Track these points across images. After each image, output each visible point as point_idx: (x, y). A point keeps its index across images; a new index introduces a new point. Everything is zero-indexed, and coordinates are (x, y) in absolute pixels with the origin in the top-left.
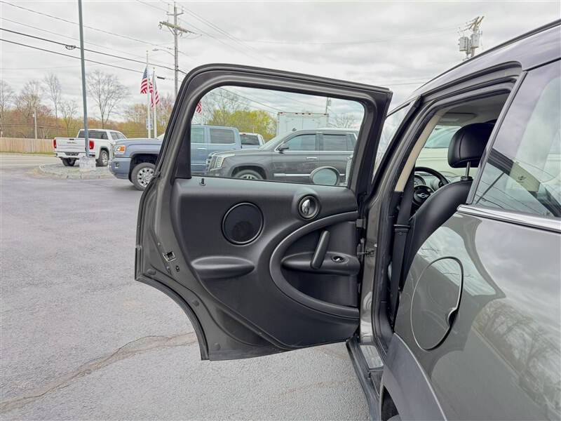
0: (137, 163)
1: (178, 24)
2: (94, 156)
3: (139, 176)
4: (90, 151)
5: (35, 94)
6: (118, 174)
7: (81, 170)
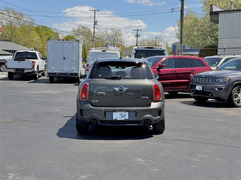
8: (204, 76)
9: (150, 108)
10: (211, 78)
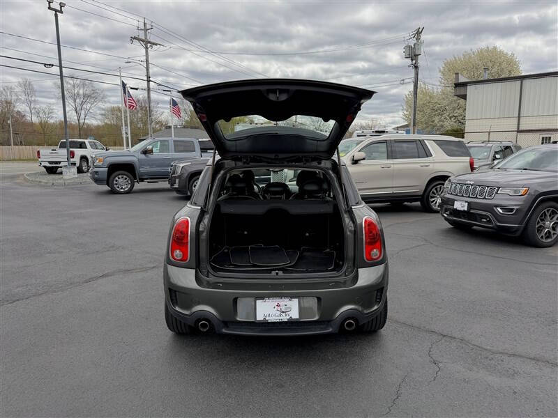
0: (114, 172)
1: (148, 38)
2: (74, 164)
3: (115, 182)
4: (71, 159)
5: (9, 100)
6: (98, 181)
7: (65, 177)
8: (472, 183)
9: (357, 285)
10: (488, 187)
